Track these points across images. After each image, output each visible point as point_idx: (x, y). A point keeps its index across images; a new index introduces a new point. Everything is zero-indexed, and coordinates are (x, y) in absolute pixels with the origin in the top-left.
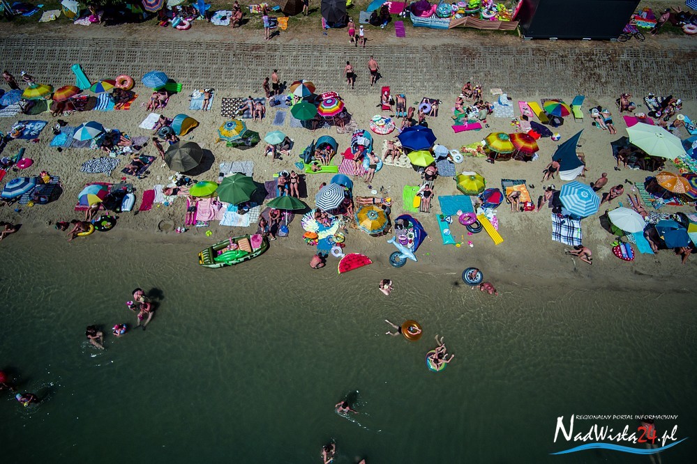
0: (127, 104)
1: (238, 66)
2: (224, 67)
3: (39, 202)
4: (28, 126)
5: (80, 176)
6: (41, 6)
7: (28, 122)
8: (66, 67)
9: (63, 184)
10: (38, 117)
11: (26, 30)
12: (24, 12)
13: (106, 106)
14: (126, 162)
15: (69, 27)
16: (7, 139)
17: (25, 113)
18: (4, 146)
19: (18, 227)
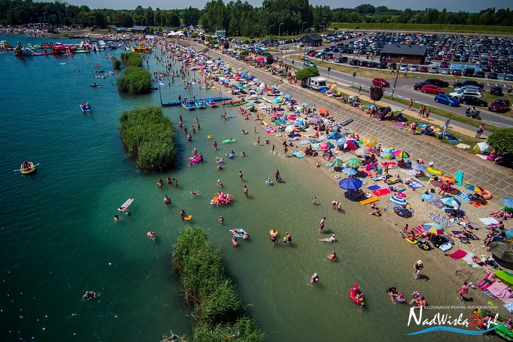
0: (478, 204)
3: (398, 213)
4: (413, 182)
5: (425, 217)
6: (460, 140)
7: (415, 181)
8: (454, 170)
9: (414, 214)
10: (421, 182)
11: (445, 146)
12: (449, 139)
13: (464, 198)
14: (458, 229)
15: (471, 155)
16: (401, 181)
17: (416, 177)
18: (397, 183)
19: (380, 215)
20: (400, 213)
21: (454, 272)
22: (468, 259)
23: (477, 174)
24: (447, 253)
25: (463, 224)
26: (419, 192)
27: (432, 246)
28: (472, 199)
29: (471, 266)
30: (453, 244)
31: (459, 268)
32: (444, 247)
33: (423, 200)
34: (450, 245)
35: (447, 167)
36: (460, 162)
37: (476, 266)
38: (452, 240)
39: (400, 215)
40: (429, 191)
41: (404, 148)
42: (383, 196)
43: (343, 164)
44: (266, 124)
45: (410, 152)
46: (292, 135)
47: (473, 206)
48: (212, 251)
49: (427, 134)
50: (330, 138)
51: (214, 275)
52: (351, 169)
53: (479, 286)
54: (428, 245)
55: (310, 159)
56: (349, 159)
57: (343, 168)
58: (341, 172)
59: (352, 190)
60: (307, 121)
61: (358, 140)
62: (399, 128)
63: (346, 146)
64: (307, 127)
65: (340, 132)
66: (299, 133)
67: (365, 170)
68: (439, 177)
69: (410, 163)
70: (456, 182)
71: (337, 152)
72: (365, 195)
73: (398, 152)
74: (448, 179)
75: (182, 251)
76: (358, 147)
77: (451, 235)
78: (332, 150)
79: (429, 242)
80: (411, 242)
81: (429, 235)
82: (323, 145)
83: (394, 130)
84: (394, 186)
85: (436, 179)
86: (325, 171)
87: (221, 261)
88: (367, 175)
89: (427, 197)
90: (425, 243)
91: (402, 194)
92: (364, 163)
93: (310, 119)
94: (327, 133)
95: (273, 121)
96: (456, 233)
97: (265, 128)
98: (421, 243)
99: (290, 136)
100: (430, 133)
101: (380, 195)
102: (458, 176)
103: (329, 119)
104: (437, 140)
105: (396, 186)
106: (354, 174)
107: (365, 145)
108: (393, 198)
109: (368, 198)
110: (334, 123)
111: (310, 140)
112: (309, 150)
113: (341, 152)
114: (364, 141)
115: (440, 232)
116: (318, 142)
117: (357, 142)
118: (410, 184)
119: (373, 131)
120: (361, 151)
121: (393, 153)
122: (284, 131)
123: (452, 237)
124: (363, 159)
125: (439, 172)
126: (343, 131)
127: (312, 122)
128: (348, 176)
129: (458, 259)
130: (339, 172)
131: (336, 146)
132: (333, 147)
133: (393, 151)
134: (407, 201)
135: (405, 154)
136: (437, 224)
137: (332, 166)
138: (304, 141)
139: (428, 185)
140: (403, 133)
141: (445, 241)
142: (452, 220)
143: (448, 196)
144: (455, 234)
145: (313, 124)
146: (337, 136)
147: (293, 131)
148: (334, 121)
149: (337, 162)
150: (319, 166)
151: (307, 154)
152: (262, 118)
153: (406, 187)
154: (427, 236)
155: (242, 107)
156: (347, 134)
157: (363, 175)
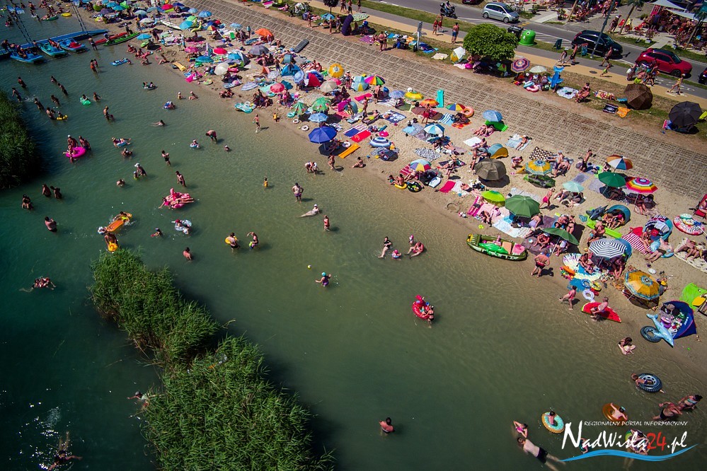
0: (461, 125)
1: (562, 129)
2: (550, 126)
3: (382, 158)
4: (394, 115)
5: (412, 154)
6: (436, 49)
7: (395, 113)
8: (434, 90)
9: (400, 154)
10: (402, 112)
11: (422, 60)
12: (425, 50)
13: (447, 122)
14: (444, 159)
15: (449, 67)
16: (380, 117)
17: (396, 107)
18: (377, 120)
19: (364, 166)
20: (385, 157)
21: (446, 206)
22: (457, 188)
23: (457, 90)
24: (437, 188)
25: (449, 151)
26: (401, 125)
27: (421, 184)
28: (456, 120)
29: (460, 195)
30: (442, 177)
31: (450, 201)
32: (434, 183)
33: (407, 135)
34: (439, 179)
35: (427, 87)
36: (439, 78)
37: (465, 193)
38: (441, 173)
39: (385, 160)
40: (412, 122)
41: (378, 72)
42: (364, 141)
43: (309, 110)
44: (181, 67)
45: (385, 75)
46: (228, 79)
47: (456, 128)
48: (156, 276)
49: (400, 48)
50: (285, 74)
51: (168, 305)
52: (319, 114)
53: (470, 214)
54: (418, 185)
55: (263, 111)
56: (315, 101)
57: (309, 115)
58: (309, 121)
59: (326, 142)
60: (246, 53)
61: (321, 71)
62: (366, 44)
63: (307, 82)
64: (248, 63)
65: (295, 62)
66: (238, 74)
67: (337, 111)
68: (420, 102)
69: (388, 91)
70: (437, 104)
71: (297, 93)
72: (343, 145)
73: (372, 78)
74: (428, 102)
75: (107, 290)
76: (323, 80)
77: (439, 168)
78: (291, 91)
79: (418, 181)
80: (400, 187)
81: (417, 174)
82: (276, 86)
83: (363, 48)
84: (373, 125)
85: (417, 105)
86: (288, 125)
87: (174, 284)
88: (341, 118)
89: (410, 130)
90: (414, 184)
91: (384, 133)
92: (334, 102)
93: (248, 49)
94: (278, 67)
95: (191, 61)
96: (443, 163)
97: (182, 73)
98: (411, 185)
99: (226, 81)
100: (402, 45)
101: (361, 140)
102: (438, 97)
103: (275, 44)
104: (412, 53)
105: (376, 125)
106: (325, 120)
107: (330, 76)
108: (374, 140)
109: (347, 148)
110: (284, 49)
111: (257, 83)
112: (259, 97)
113: (302, 93)
114: (328, 70)
115: (427, 167)
116: (269, 84)
117: (320, 73)
118: (391, 118)
119: (337, 55)
120: (327, 87)
121: (366, 81)
122: (214, 74)
123: (440, 170)
124: (332, 97)
125: (418, 96)
126: (299, 61)
127: (252, 53)
128: (318, 124)
129: (447, 192)
130: (306, 122)
131: (295, 85)
132: (290, 86)
133: (365, 78)
134: (390, 141)
135: (379, 79)
136: (423, 160)
137: (296, 114)
138: (249, 84)
139: (409, 114)
140: (373, 51)
141: (433, 176)
142: (438, 150)
143: (431, 123)
144: (442, 165)
145: (254, 56)
146: (292, 70)
147: (228, 72)
148: (284, 47)
149: (300, 108)
150: (277, 119)
151: (258, 105)
152: (173, 59)
153: (387, 122)
154: (416, 175)
155: (132, 43)
156: (305, 64)
157: (336, 118)
